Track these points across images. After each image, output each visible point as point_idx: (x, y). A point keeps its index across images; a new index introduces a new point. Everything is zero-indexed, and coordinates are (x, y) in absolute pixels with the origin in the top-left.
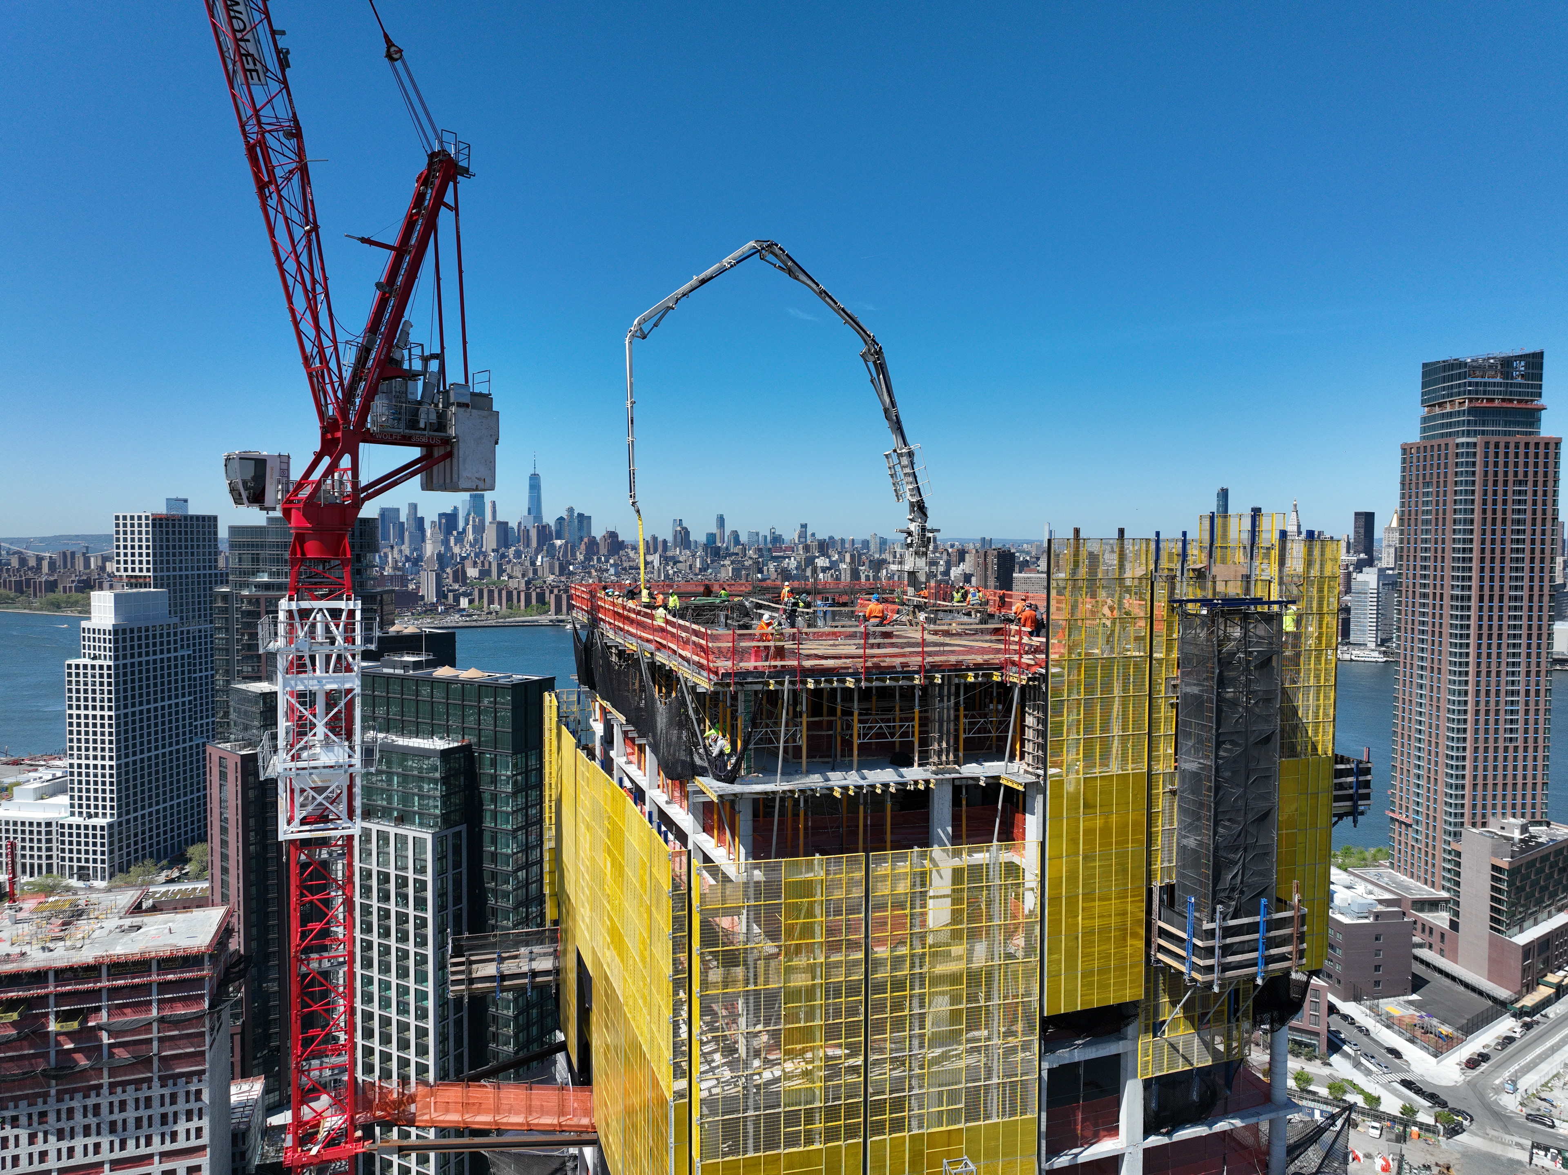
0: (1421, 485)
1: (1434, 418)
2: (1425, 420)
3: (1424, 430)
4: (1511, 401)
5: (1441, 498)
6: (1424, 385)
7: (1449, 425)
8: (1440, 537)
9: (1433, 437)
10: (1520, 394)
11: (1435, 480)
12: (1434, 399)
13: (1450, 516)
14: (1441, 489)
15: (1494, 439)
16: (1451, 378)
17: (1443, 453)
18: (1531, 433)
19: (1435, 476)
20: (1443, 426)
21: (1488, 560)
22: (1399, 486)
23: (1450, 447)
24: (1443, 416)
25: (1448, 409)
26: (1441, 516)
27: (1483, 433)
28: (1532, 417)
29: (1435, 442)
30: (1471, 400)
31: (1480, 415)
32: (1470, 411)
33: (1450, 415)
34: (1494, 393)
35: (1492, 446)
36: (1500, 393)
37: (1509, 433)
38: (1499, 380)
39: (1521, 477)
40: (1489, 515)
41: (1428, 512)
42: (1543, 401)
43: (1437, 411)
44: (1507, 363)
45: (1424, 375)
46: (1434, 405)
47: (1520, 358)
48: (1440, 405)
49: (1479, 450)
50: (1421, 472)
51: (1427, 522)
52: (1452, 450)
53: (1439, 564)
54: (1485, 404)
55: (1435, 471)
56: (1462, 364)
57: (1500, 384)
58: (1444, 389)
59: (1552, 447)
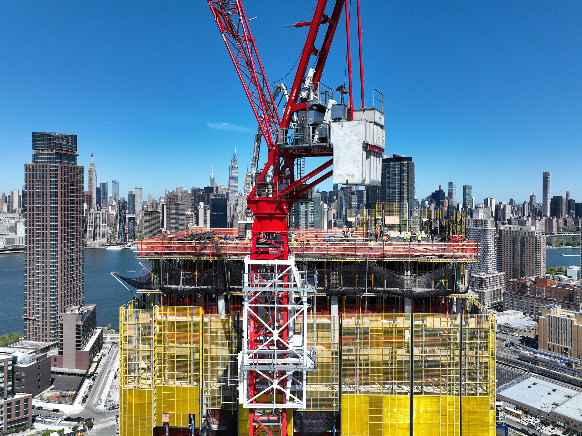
0: (35, 181)
1: (40, 154)
2: (34, 155)
3: (34, 159)
4: (68, 151)
5: (45, 187)
6: (33, 141)
7: (47, 158)
8: (45, 202)
9: (39, 162)
10: (71, 149)
11: (41, 179)
12: (39, 147)
13: (49, 194)
14: (45, 183)
15: (64, 165)
16: (47, 140)
17: (45, 169)
18: (75, 164)
19: (41, 178)
20: (44, 158)
21: (63, 211)
22: (24, 181)
23: (48, 166)
24: (44, 154)
25: (46, 152)
26: (45, 194)
27: (60, 162)
28: (74, 158)
29: (41, 164)
30: (56, 149)
31: (59, 156)
32: (56, 154)
33: (47, 154)
34: (63, 148)
35: (63, 168)
36: (65, 148)
37: (67, 163)
38: (64, 143)
39: (72, 180)
40: (63, 194)
41: (38, 192)
42: (77, 153)
43: (41, 152)
44: (67, 137)
45: (33, 137)
46: (39, 150)
47: (70, 136)
48: (42, 150)
49: (59, 169)
50: (35, 176)
51: (39, 196)
52: (48, 168)
53: (45, 213)
54: (60, 152)
55: (41, 176)
56: (51, 135)
57: (65, 145)
58: (44, 144)
59: (81, 169)
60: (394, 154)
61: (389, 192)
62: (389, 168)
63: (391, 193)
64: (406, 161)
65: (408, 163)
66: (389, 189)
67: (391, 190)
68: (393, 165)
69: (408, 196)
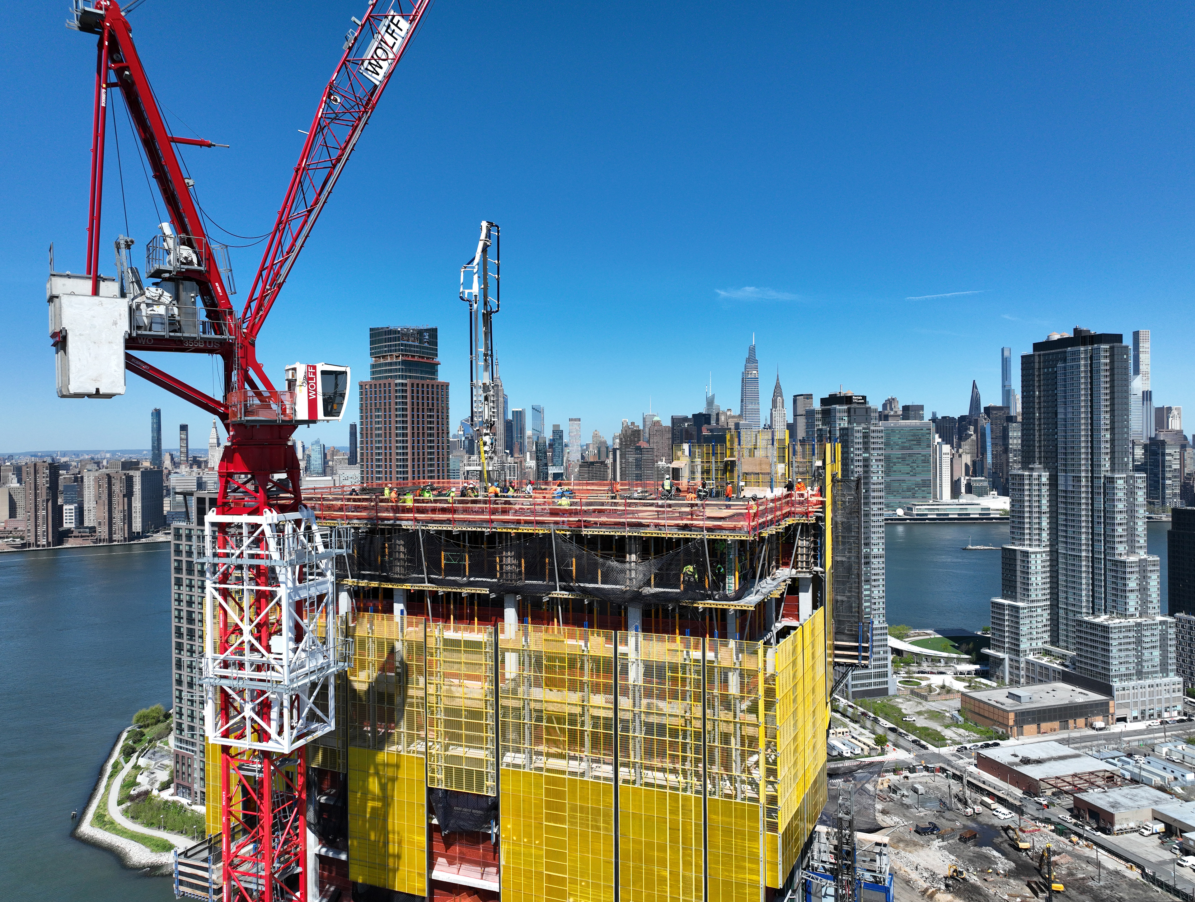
0: (374, 410)
1: (380, 365)
2: (373, 366)
3: (373, 373)
4: (423, 358)
5: (387, 419)
6: (372, 343)
7: (390, 371)
8: (388, 445)
9: (380, 378)
10: (427, 353)
11: (383, 407)
12: (379, 352)
13: (394, 431)
14: (387, 413)
15: (416, 381)
16: (390, 340)
17: (387, 389)
18: (434, 379)
19: (383, 404)
20: (386, 371)
21: (416, 460)
22: (358, 411)
23: (392, 385)
24: (386, 364)
25: (389, 360)
26: (388, 431)
27: (410, 377)
28: (432, 368)
29: (382, 382)
30: (403, 355)
31: (409, 365)
32: (404, 362)
33: (390, 364)
34: (415, 352)
35: (415, 386)
36: (417, 352)
37: (422, 378)
38: (417, 344)
39: (430, 407)
40: (416, 431)
41: (379, 429)
42: (438, 359)
43: (382, 361)
44: (420, 332)
45: (371, 336)
46: (379, 357)
47: (427, 330)
48: (384, 357)
49: (409, 388)
50: (373, 402)
51: (379, 435)
52: (393, 388)
53: (388, 463)
54: (410, 359)
55: (383, 401)
56: (396, 332)
57: (417, 347)
58: (386, 346)
59: (444, 388)
60: (1076, 330)
61: (1065, 414)
62: (1065, 360)
63: (1070, 416)
64: (1106, 342)
65: (1112, 348)
66: (1065, 408)
67: (1070, 410)
68: (1073, 353)
69: (1112, 422)
